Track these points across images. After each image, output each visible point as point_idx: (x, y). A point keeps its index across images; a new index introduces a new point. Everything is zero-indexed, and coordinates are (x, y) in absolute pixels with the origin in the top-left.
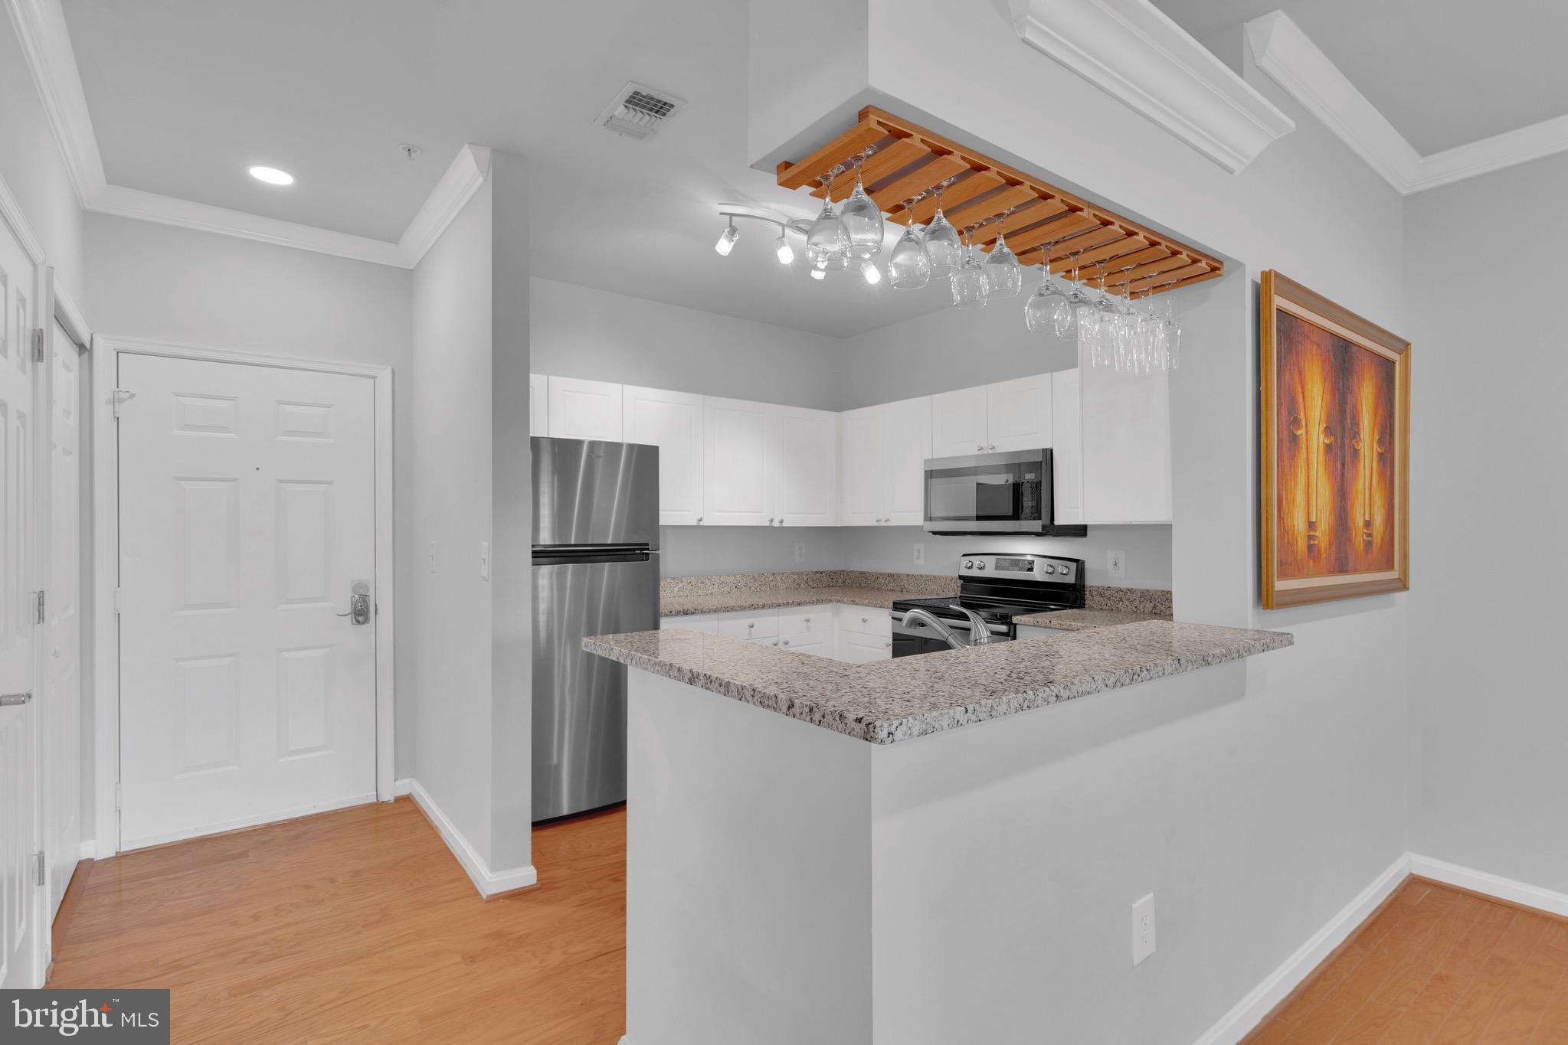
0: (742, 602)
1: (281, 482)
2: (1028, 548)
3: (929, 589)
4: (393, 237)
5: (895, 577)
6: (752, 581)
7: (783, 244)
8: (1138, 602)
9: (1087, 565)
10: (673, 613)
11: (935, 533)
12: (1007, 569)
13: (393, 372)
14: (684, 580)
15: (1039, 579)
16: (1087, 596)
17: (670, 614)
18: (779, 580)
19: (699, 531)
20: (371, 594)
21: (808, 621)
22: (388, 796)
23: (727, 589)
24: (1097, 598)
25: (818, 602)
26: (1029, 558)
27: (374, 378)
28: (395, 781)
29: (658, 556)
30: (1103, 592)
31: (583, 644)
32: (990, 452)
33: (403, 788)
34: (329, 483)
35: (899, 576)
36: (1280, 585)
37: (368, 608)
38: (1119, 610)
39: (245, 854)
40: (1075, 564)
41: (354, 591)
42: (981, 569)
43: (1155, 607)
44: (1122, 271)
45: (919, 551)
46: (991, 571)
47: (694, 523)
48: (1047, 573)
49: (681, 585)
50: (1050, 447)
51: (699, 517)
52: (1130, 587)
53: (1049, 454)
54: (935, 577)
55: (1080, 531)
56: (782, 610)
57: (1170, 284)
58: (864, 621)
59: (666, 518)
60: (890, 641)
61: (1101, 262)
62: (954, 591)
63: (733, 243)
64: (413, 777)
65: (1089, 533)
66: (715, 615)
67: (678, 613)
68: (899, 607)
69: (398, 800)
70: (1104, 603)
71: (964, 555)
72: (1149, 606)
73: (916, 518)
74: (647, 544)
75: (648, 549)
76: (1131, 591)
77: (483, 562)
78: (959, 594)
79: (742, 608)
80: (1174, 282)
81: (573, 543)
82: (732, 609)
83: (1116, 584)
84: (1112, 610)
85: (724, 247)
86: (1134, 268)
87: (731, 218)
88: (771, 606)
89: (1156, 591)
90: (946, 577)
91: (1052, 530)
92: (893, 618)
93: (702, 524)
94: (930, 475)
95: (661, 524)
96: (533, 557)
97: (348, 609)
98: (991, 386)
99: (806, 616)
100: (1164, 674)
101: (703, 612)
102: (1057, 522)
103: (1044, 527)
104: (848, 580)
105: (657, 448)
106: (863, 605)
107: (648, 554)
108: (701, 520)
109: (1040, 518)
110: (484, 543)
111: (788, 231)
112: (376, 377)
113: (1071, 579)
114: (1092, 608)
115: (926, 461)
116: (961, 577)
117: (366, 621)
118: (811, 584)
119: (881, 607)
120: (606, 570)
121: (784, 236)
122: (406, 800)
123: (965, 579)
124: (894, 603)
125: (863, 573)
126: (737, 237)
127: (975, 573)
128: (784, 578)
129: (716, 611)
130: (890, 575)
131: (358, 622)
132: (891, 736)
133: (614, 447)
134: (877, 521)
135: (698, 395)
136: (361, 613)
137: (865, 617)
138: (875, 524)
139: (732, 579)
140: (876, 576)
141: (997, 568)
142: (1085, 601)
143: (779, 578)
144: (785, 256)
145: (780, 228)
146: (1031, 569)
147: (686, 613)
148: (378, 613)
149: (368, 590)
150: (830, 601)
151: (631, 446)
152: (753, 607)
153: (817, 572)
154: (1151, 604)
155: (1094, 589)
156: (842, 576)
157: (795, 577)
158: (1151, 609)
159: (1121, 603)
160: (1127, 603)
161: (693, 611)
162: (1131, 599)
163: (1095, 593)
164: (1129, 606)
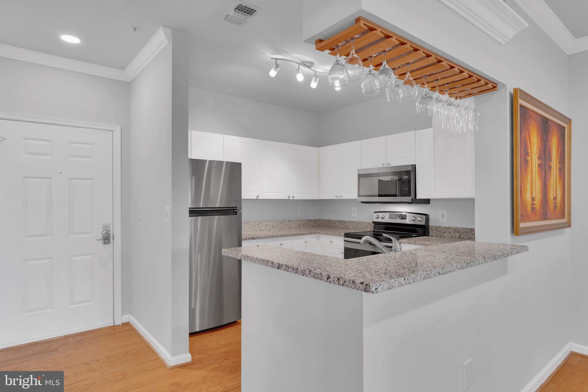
0: (275, 234)
1: (71, 179)
2: (403, 209)
3: (359, 228)
4: (123, 68)
5: (343, 222)
6: (280, 224)
7: (299, 72)
8: (453, 233)
9: (430, 217)
10: (247, 238)
11: (362, 202)
12: (394, 218)
13: (121, 129)
14: (250, 223)
15: (408, 223)
16: (430, 230)
17: (246, 239)
18: (292, 224)
19: (257, 201)
20: (111, 230)
21: (306, 242)
22: (118, 322)
23: (268, 228)
24: (434, 232)
25: (311, 233)
26: (404, 213)
27: (113, 131)
28: (122, 316)
29: (241, 213)
30: (437, 229)
31: (223, 252)
32: (388, 166)
33: (125, 319)
34: (92, 179)
35: (345, 222)
36: (522, 225)
37: (110, 236)
38: (444, 237)
39: (57, 349)
40: (425, 216)
41: (103, 229)
42: (383, 218)
43: (460, 235)
44: (455, 87)
45: (354, 210)
46: (387, 219)
47: (255, 198)
48: (413, 220)
49: (248, 226)
50: (415, 164)
51: (257, 195)
52: (449, 226)
53: (414, 167)
54: (361, 222)
55: (427, 201)
56: (295, 237)
57: (475, 93)
58: (331, 242)
59: (244, 196)
60: (343, 251)
61: (447, 84)
62: (371, 228)
63: (277, 72)
64: (130, 314)
65: (431, 202)
66: (265, 240)
67: (249, 239)
68: (346, 235)
69: (123, 324)
70: (438, 233)
71: (375, 212)
72: (458, 235)
73: (355, 196)
74: (236, 207)
75: (237, 210)
76: (450, 228)
77: (167, 215)
78: (372, 230)
79: (277, 236)
80: (476, 92)
81: (201, 207)
82: (273, 237)
83: (443, 225)
84: (441, 237)
85: (273, 73)
86: (460, 87)
87: (276, 61)
88: (290, 235)
89: (461, 228)
90: (367, 222)
91: (415, 201)
92: (345, 241)
93: (259, 198)
94: (360, 176)
95: (242, 198)
96: (189, 213)
97: (101, 237)
98: (388, 137)
99: (305, 240)
100: (479, 263)
101: (260, 238)
102: (417, 198)
103: (412, 199)
104: (321, 224)
105: (240, 164)
106: (331, 235)
107: (237, 212)
108: (258, 196)
109: (410, 196)
110: (167, 207)
111: (301, 67)
112: (114, 131)
113: (423, 223)
114: (432, 236)
115: (359, 170)
116: (373, 222)
117: (109, 243)
118: (305, 225)
119: (339, 236)
120: (216, 218)
121: (299, 69)
122: (127, 324)
123: (375, 223)
124: (345, 234)
125: (329, 221)
126: (279, 69)
127: (380, 220)
128: (293, 223)
129: (266, 237)
130: (341, 221)
131: (105, 243)
132: (376, 290)
133: (220, 163)
134: (336, 197)
135: (257, 140)
136: (106, 239)
137: (331, 241)
138: (335, 198)
139: (271, 223)
140: (335, 222)
141: (390, 218)
142: (429, 233)
143: (291, 223)
144: (300, 78)
145: (297, 65)
146: (405, 219)
147: (253, 239)
148: (114, 239)
149: (110, 228)
150: (316, 233)
151: (227, 163)
152: (282, 236)
153: (308, 220)
154: (459, 234)
155: (433, 227)
156: (319, 222)
157: (299, 222)
158: (458, 236)
159: (445, 234)
160: (448, 233)
161: (256, 238)
162: (450, 232)
163: (434, 229)
164: (449, 235)
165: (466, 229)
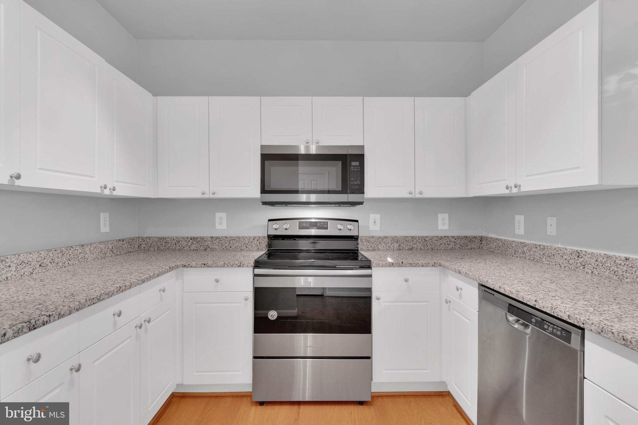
3: (233, 247)
5: (199, 239)
8: (390, 244)
9: (360, 223)
12: (308, 228)
16: (359, 242)
18: (88, 252)
24: (365, 244)
35: (202, 238)
38: (378, 249)
40: (357, 223)
43: (399, 246)
45: (221, 218)
46: (294, 230)
50: (363, 144)
52: (385, 235)
53: (362, 150)
54: (239, 238)
62: (262, 245)
70: (369, 246)
72: (396, 245)
76: (386, 237)
78: (265, 247)
84: (375, 250)
89: (401, 236)
90: (250, 238)
92: (255, 275)
94: (266, 157)
98: (315, 99)
106: (217, 266)
113: (355, 233)
115: (262, 147)
116: (268, 236)
118: (115, 252)
119: (236, 267)
123: (271, 237)
127: (281, 232)
128: (92, 249)
134: (201, 194)
140: (178, 241)
141: (300, 228)
142: (358, 245)
143: (87, 249)
146: (327, 228)
153: (120, 240)
154: (398, 244)
155: (363, 238)
156: (138, 242)
157: (102, 246)
158: (397, 247)
159: (380, 245)
160: (384, 245)
161: (46, 319)
162: (386, 242)
163: (364, 240)
164: (385, 246)
165: (406, 237)
